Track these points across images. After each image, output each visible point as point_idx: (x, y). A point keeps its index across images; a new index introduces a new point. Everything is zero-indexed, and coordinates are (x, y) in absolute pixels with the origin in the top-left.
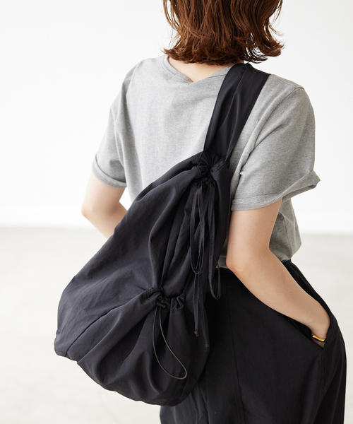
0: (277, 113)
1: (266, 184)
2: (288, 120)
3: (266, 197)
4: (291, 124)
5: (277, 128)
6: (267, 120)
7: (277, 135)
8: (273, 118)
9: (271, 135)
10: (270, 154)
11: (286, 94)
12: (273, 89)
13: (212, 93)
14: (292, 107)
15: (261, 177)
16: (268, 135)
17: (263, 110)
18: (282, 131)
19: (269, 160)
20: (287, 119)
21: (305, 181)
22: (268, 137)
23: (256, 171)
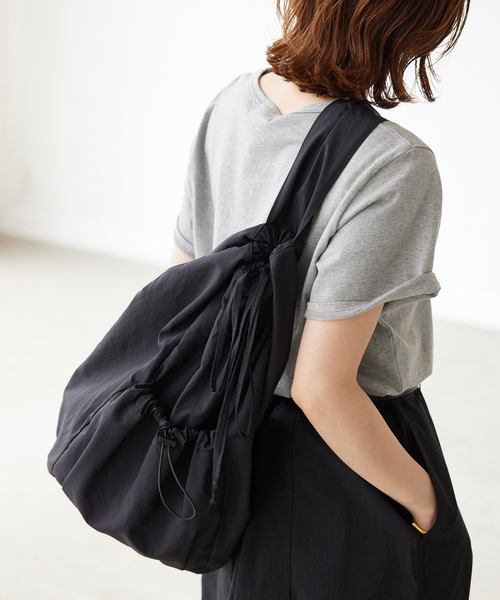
0: (376, 182)
1: (350, 285)
2: (391, 194)
3: (349, 305)
4: (395, 200)
5: (373, 204)
6: (360, 191)
7: (372, 214)
8: (369, 188)
9: (362, 214)
10: (358, 242)
11: (393, 154)
12: (379, 145)
13: (296, 138)
14: (400, 175)
15: (343, 275)
16: (358, 214)
17: (357, 174)
18: (380, 210)
19: (356, 250)
20: (389, 193)
21: (411, 286)
22: (358, 217)
23: (336, 265)
